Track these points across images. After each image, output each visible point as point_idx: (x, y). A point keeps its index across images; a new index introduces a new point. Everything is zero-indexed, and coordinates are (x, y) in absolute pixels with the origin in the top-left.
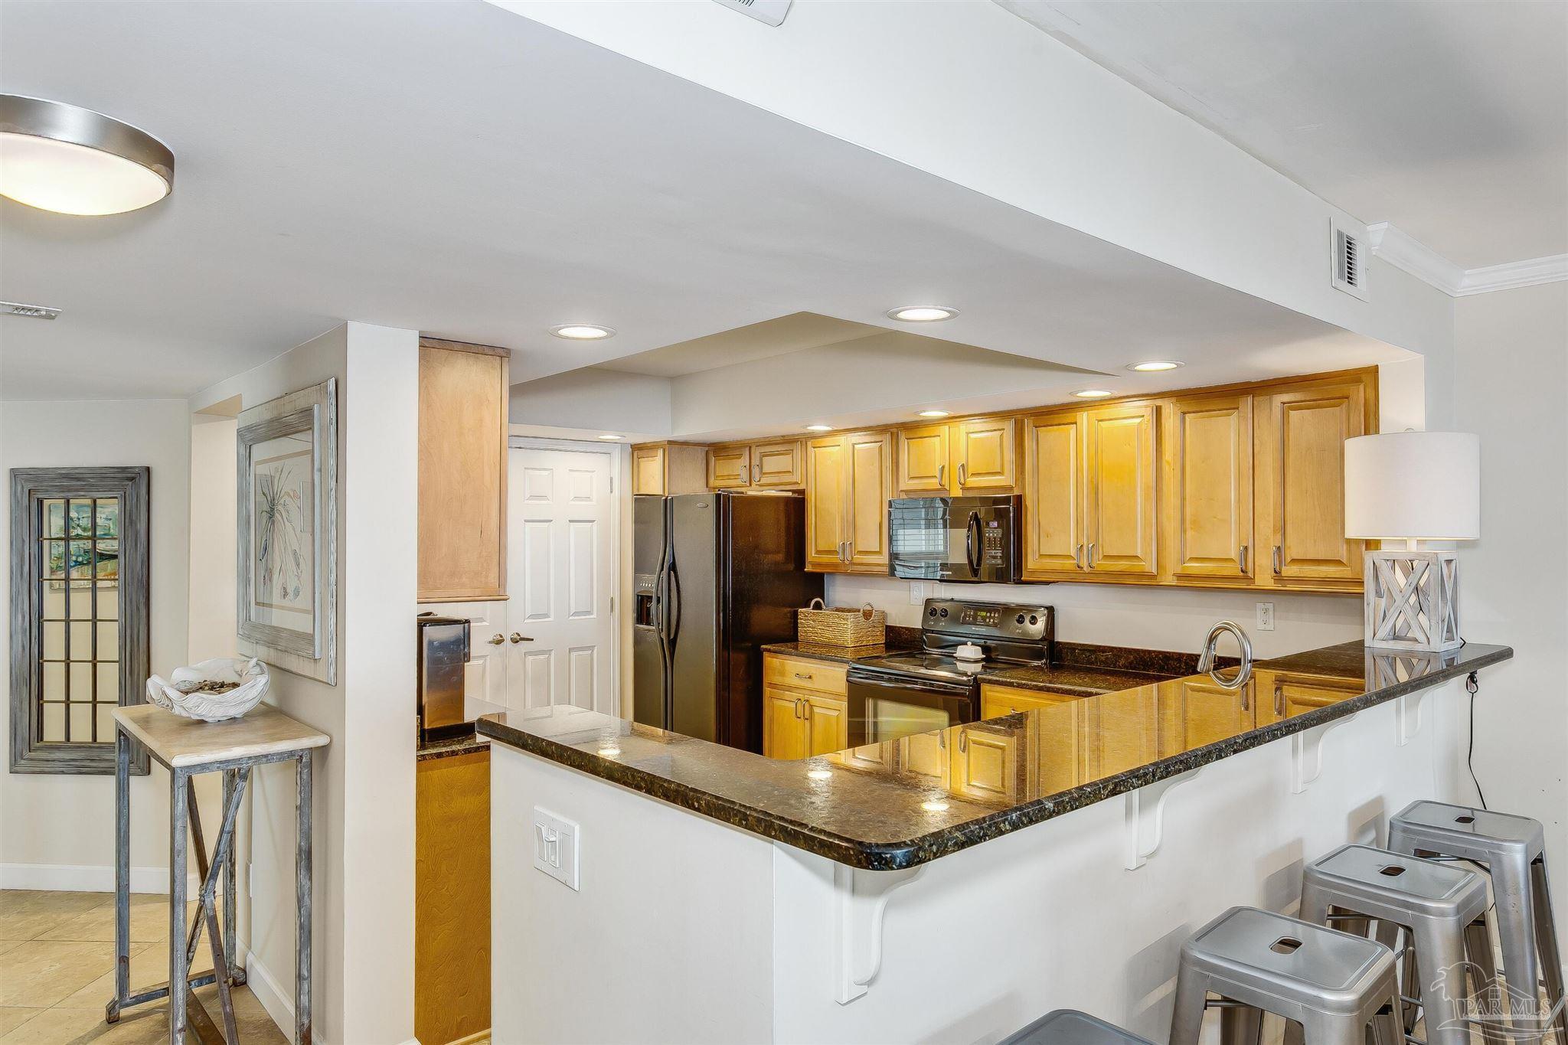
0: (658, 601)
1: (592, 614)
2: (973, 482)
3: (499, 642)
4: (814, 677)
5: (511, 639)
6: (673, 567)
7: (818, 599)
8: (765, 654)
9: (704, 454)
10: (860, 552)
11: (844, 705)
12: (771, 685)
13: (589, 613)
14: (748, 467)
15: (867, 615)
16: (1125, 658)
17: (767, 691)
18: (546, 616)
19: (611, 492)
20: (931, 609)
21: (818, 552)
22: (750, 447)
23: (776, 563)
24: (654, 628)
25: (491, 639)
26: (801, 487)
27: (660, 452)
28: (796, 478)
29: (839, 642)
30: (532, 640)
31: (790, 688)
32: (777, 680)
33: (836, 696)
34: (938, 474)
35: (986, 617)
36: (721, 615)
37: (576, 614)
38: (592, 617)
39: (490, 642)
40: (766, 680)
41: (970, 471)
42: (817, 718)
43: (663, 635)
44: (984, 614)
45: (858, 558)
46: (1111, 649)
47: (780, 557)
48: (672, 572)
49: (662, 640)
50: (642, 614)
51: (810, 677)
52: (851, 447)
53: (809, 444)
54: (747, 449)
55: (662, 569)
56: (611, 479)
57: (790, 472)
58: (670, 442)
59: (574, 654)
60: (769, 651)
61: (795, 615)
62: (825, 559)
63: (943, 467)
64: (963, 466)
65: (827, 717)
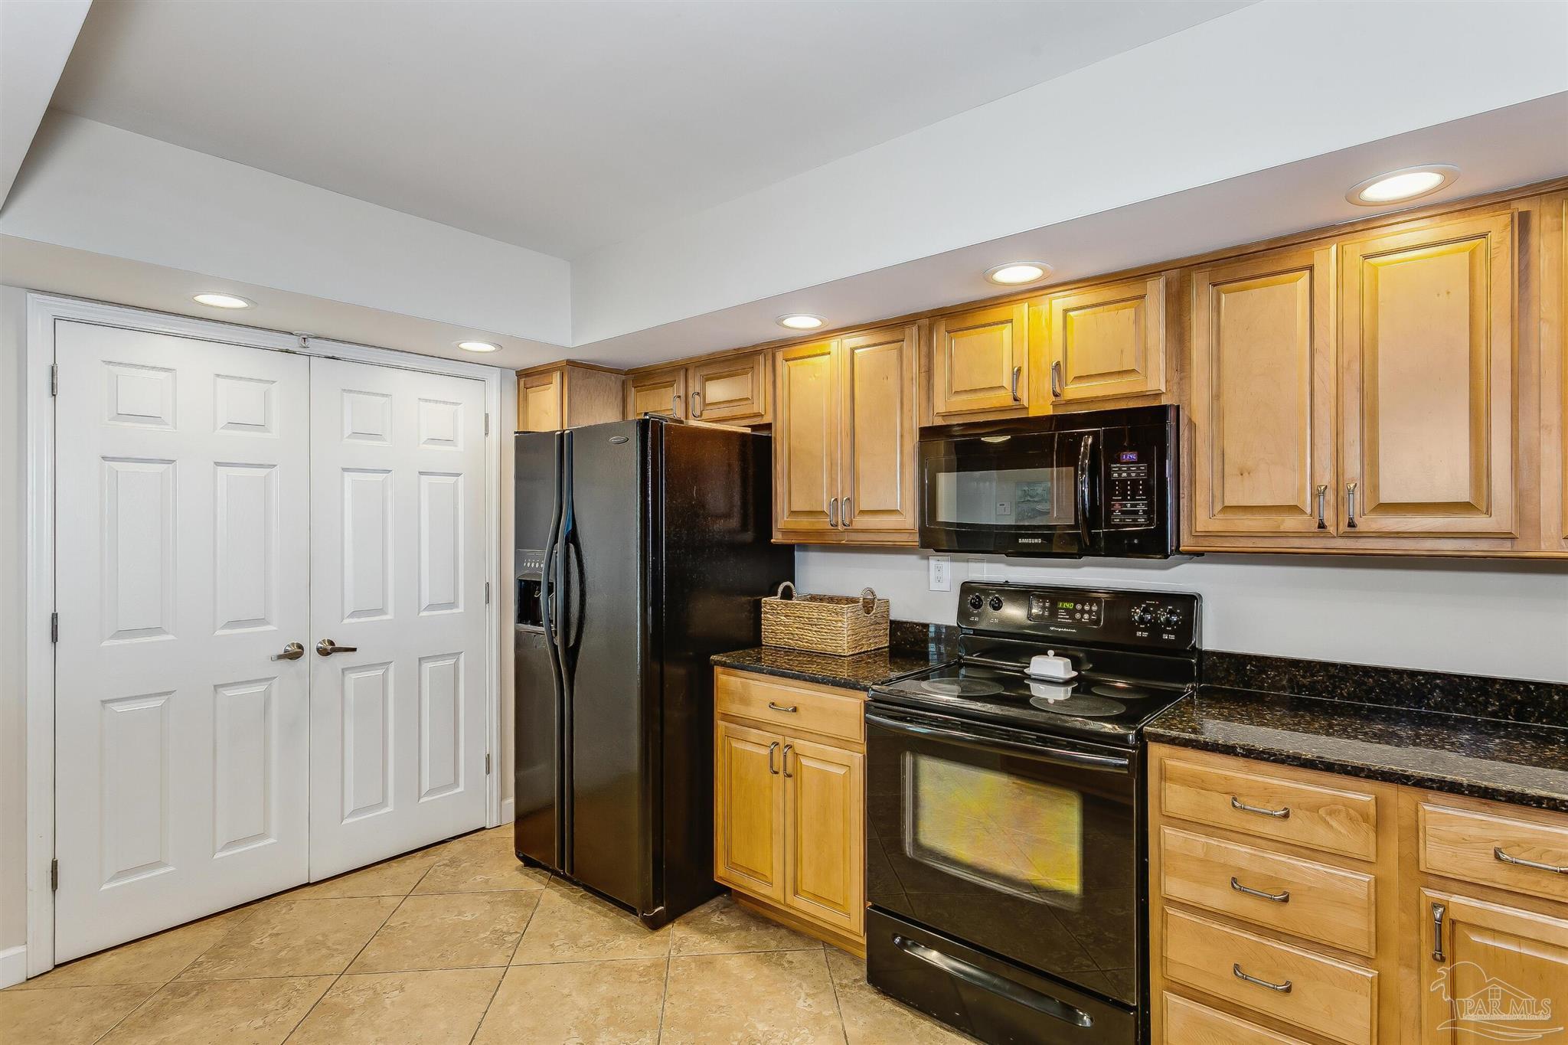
0: (550, 590)
1: (457, 607)
2: (1074, 391)
3: (294, 654)
4: (801, 709)
5: (318, 649)
6: (573, 538)
7: (788, 583)
8: (718, 670)
9: (619, 384)
10: (863, 512)
11: (857, 759)
12: (726, 717)
13: (452, 605)
14: (683, 398)
15: (868, 606)
16: (1355, 682)
17: (720, 726)
18: (381, 611)
19: (486, 434)
20: (972, 595)
21: (793, 513)
22: (687, 370)
23: (730, 532)
24: (542, 629)
25: (282, 652)
26: (766, 420)
27: (556, 377)
28: (758, 407)
29: (829, 649)
30: (354, 650)
31: (757, 725)
32: (735, 709)
33: (842, 743)
34: (1006, 381)
35: (1075, 610)
36: (650, 610)
37: (431, 607)
38: (455, 611)
39: (280, 657)
40: (719, 709)
41: (1072, 372)
42: (806, 775)
43: (558, 641)
44: (1069, 605)
45: (861, 522)
46: (1325, 666)
47: (734, 522)
48: (572, 546)
49: (556, 647)
50: (527, 607)
51: (795, 710)
52: (848, 352)
53: (780, 356)
54: (682, 373)
55: (556, 541)
56: (487, 416)
57: (747, 399)
58: (571, 363)
59: (427, 666)
60: (724, 665)
61: (757, 608)
62: (804, 523)
63: (1019, 370)
64: (1058, 364)
65: (825, 776)
